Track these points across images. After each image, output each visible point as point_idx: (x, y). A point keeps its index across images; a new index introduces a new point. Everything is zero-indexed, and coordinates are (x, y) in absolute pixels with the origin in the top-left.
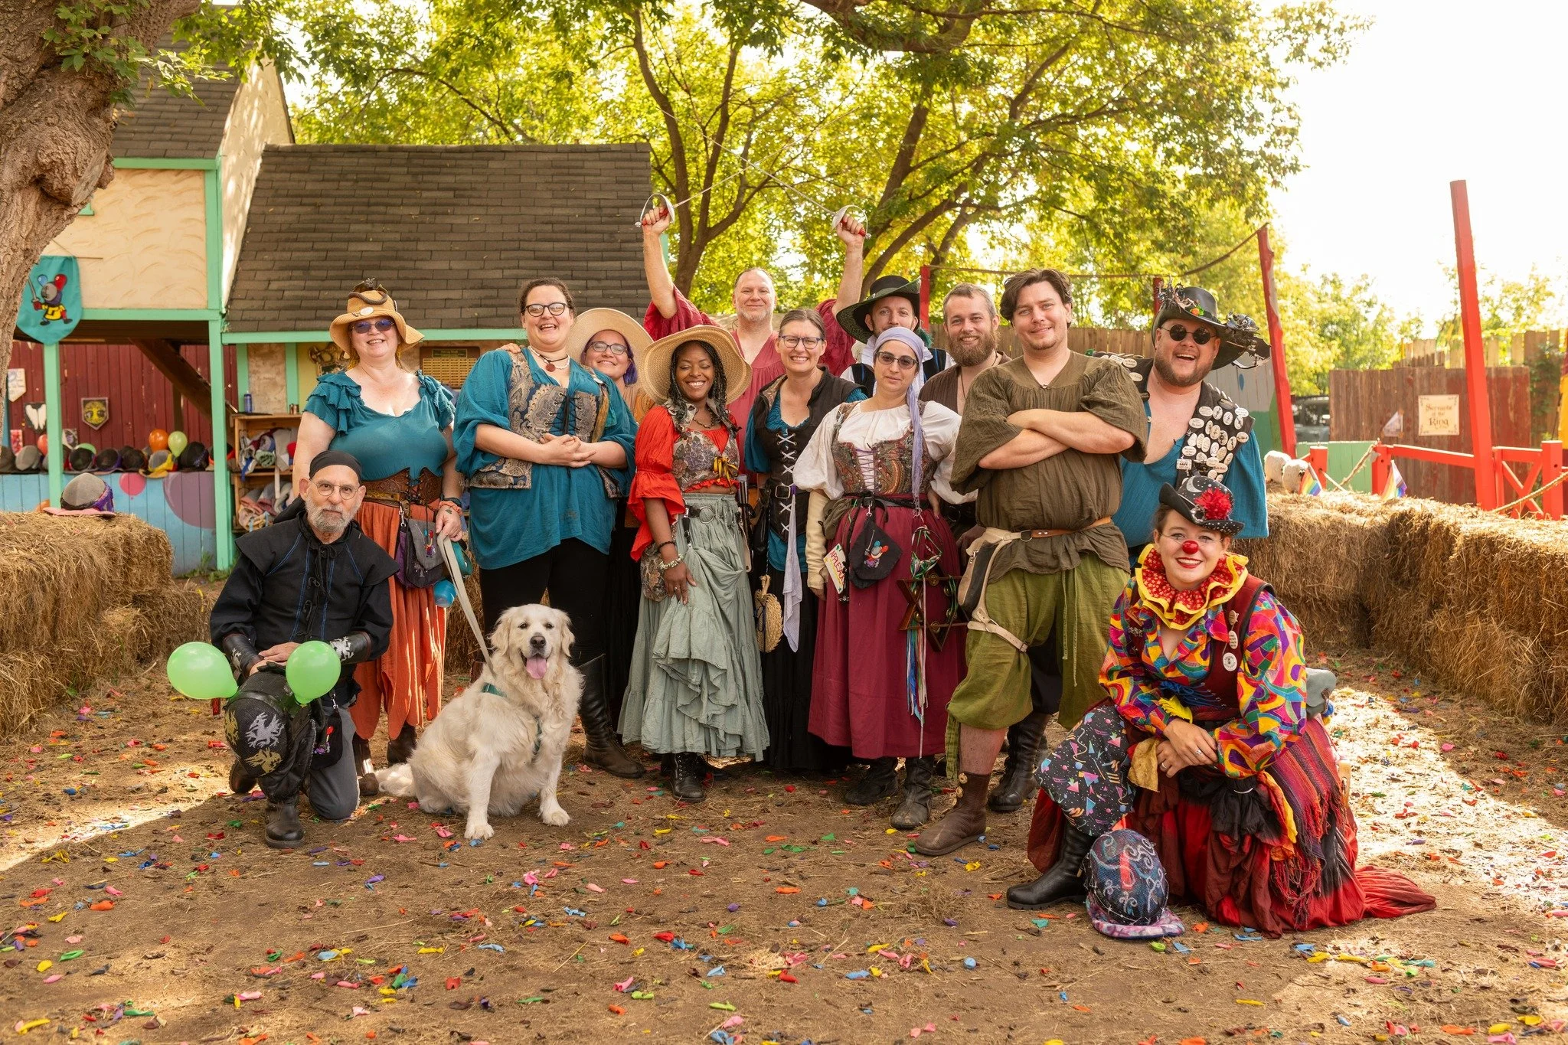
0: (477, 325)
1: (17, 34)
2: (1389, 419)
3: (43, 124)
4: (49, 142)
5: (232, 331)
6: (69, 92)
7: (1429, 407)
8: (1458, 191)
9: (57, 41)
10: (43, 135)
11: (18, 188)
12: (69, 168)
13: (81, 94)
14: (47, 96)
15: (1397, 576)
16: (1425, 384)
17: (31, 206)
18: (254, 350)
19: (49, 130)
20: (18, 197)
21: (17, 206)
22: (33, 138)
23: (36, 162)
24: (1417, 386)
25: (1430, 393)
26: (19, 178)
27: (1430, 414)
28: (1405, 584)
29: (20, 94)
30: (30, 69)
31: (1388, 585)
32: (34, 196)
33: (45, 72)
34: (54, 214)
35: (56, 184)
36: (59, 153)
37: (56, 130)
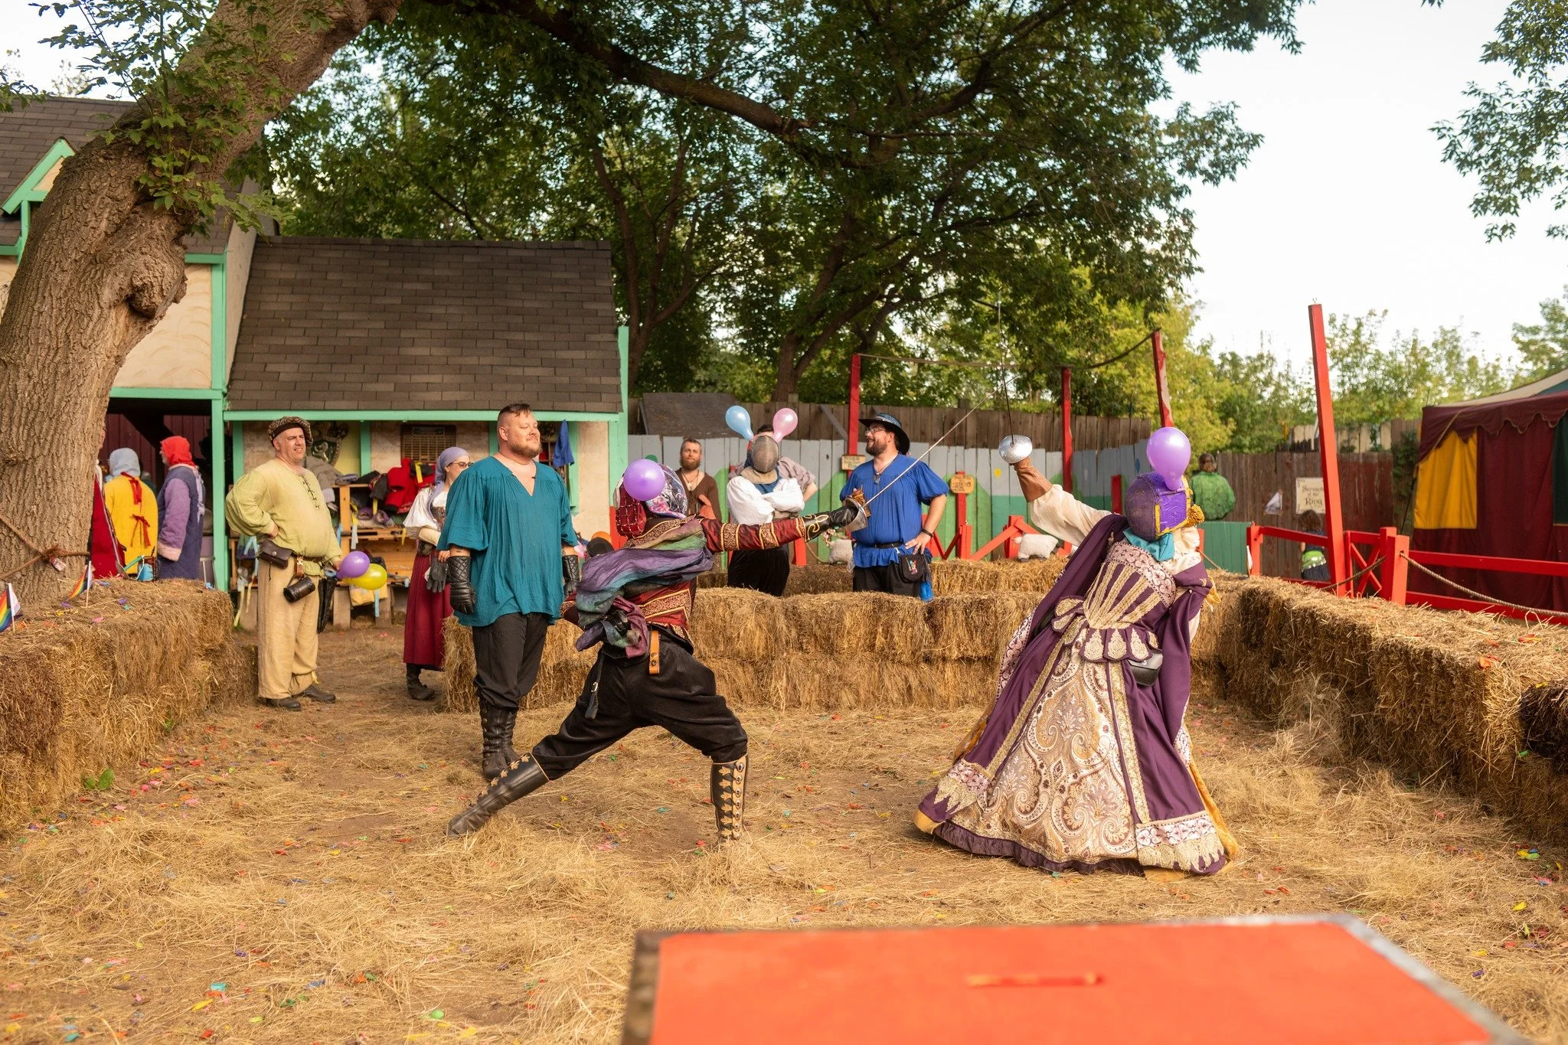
0: (456, 406)
1: (117, 178)
2: (1270, 498)
3: (137, 253)
4: (143, 268)
5: (233, 410)
6: (160, 227)
7: (1305, 489)
8: (1314, 312)
9: (150, 184)
10: (138, 261)
11: (114, 305)
12: (156, 289)
13: (167, 228)
14: (141, 229)
15: (1247, 640)
16: (1302, 468)
17: (122, 319)
18: (249, 427)
19: (142, 258)
20: (113, 313)
21: (112, 321)
22: (129, 265)
23: (131, 285)
24: (1295, 469)
25: (1306, 476)
26: (116, 297)
27: (1306, 495)
28: (1253, 647)
29: (118, 228)
30: (126, 207)
31: (1240, 647)
32: (124, 312)
33: (138, 209)
34: (139, 326)
35: (145, 302)
36: (147, 276)
37: (148, 258)
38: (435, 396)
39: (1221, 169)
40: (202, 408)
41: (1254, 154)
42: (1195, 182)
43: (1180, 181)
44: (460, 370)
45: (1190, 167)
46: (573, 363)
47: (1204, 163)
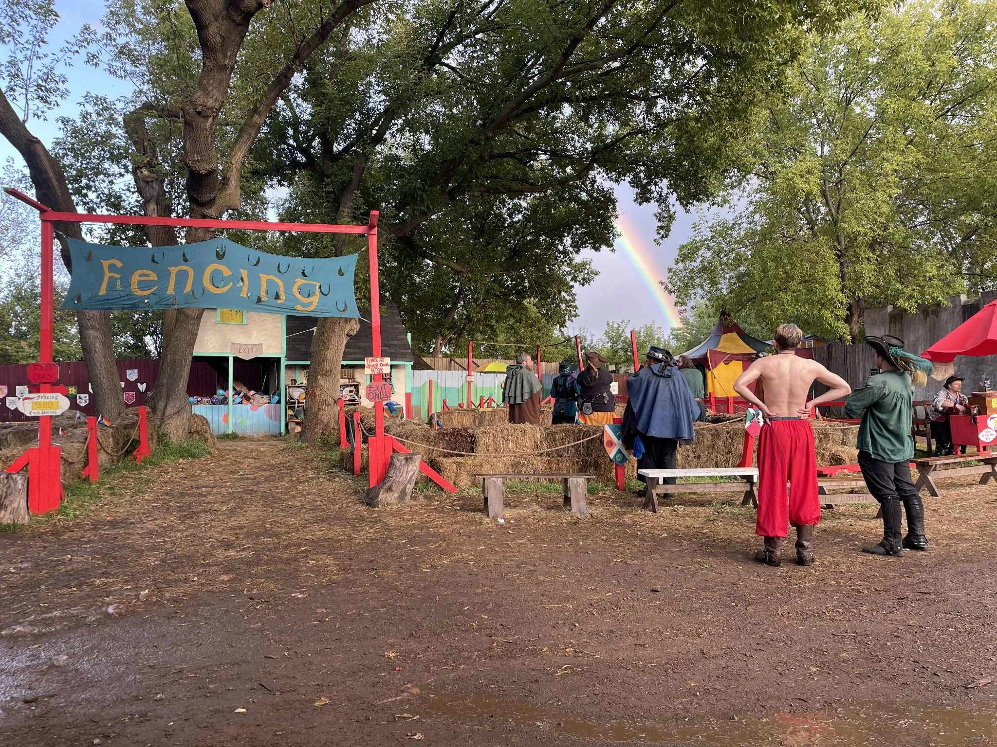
5: (287, 361)
38: (353, 356)
39: (586, 281)
40: (279, 359)
41: (596, 277)
42: (577, 285)
43: (571, 283)
44: (359, 348)
45: (574, 279)
46: (395, 345)
47: (580, 278)
